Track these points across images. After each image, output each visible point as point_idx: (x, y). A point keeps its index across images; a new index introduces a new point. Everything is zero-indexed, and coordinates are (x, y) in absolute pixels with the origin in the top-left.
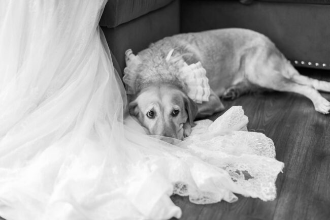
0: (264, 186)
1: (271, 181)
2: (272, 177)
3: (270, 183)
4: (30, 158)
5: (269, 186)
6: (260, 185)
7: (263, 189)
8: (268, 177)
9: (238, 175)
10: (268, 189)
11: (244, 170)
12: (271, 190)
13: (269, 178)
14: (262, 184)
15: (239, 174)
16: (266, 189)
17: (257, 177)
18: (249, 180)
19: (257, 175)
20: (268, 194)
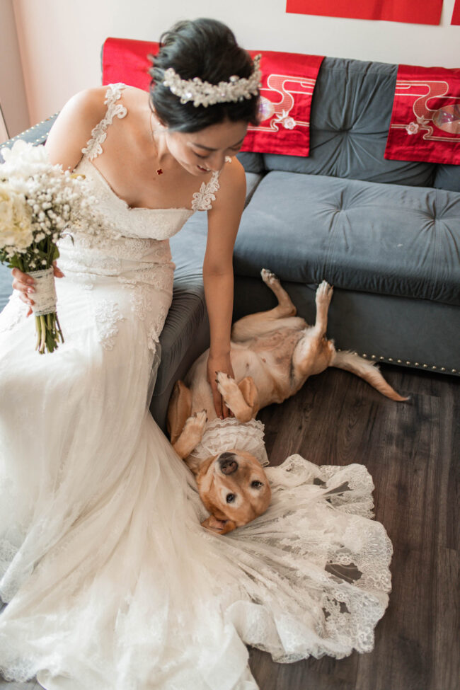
0: (360, 628)
1: (370, 626)
2: (372, 621)
3: (369, 628)
4: (76, 592)
5: (366, 632)
6: (355, 626)
7: (360, 633)
8: (368, 619)
9: (334, 605)
10: (366, 635)
11: (342, 601)
12: (368, 637)
13: (368, 621)
14: (358, 625)
15: (336, 604)
16: (363, 635)
17: (355, 614)
18: (345, 614)
19: (355, 612)
20: (364, 643)
